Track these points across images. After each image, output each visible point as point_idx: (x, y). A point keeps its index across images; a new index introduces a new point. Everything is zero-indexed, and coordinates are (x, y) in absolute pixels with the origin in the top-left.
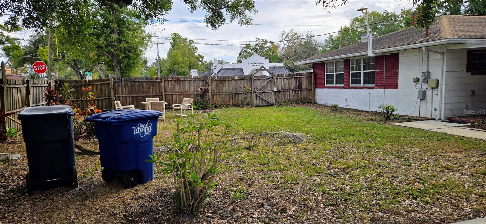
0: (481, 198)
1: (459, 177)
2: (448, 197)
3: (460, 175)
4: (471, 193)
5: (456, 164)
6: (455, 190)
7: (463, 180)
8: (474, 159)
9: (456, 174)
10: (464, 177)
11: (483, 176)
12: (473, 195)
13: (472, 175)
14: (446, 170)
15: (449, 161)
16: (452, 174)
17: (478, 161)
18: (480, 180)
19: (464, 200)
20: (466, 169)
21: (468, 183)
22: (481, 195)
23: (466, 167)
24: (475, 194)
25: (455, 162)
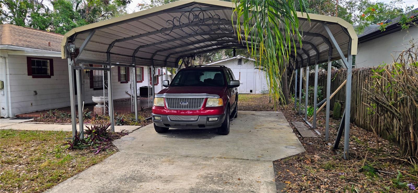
0: (32, 182)
1: (16, 168)
2: (2, 190)
3: (18, 166)
4: (24, 180)
5: (15, 156)
6: (10, 182)
7: (19, 170)
8: (32, 149)
9: (14, 165)
10: (21, 167)
11: (37, 162)
12: (26, 181)
13: (28, 163)
14: (6, 164)
15: (10, 155)
16: (10, 167)
17: (35, 150)
18: (34, 166)
19: (17, 188)
20: (24, 160)
21: (23, 172)
22: (33, 179)
23: (24, 157)
24: (27, 180)
25: (15, 155)
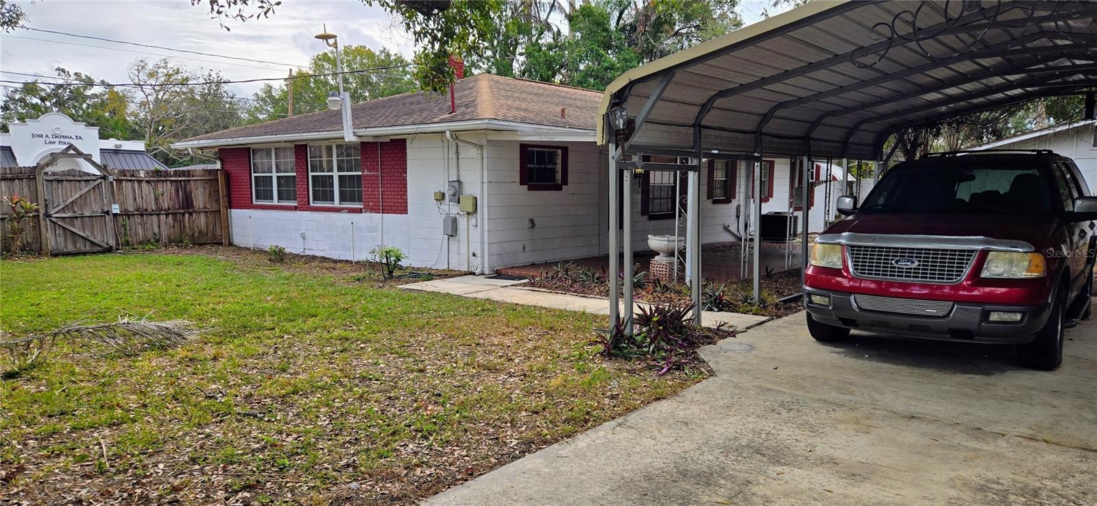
0: (534, 416)
1: (504, 382)
2: (482, 424)
3: (507, 377)
4: (520, 410)
5: (501, 357)
6: (494, 409)
7: (509, 386)
8: (530, 345)
9: (500, 376)
10: (511, 380)
11: (540, 375)
12: (524, 413)
13: (525, 375)
14: (485, 371)
15: (491, 353)
16: (493, 378)
17: (536, 348)
18: (536, 382)
19: (509, 424)
20: (516, 366)
21: (518, 392)
22: (536, 410)
23: (516, 361)
24: (526, 410)
25: (499, 354)
